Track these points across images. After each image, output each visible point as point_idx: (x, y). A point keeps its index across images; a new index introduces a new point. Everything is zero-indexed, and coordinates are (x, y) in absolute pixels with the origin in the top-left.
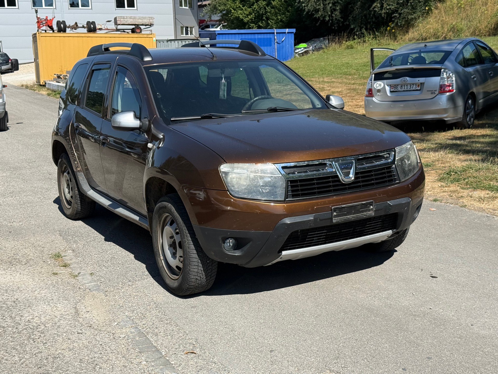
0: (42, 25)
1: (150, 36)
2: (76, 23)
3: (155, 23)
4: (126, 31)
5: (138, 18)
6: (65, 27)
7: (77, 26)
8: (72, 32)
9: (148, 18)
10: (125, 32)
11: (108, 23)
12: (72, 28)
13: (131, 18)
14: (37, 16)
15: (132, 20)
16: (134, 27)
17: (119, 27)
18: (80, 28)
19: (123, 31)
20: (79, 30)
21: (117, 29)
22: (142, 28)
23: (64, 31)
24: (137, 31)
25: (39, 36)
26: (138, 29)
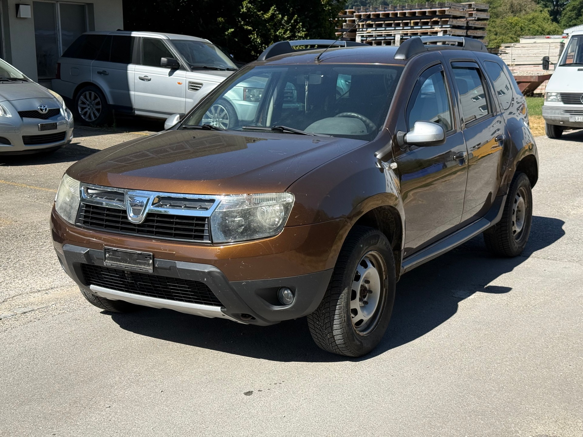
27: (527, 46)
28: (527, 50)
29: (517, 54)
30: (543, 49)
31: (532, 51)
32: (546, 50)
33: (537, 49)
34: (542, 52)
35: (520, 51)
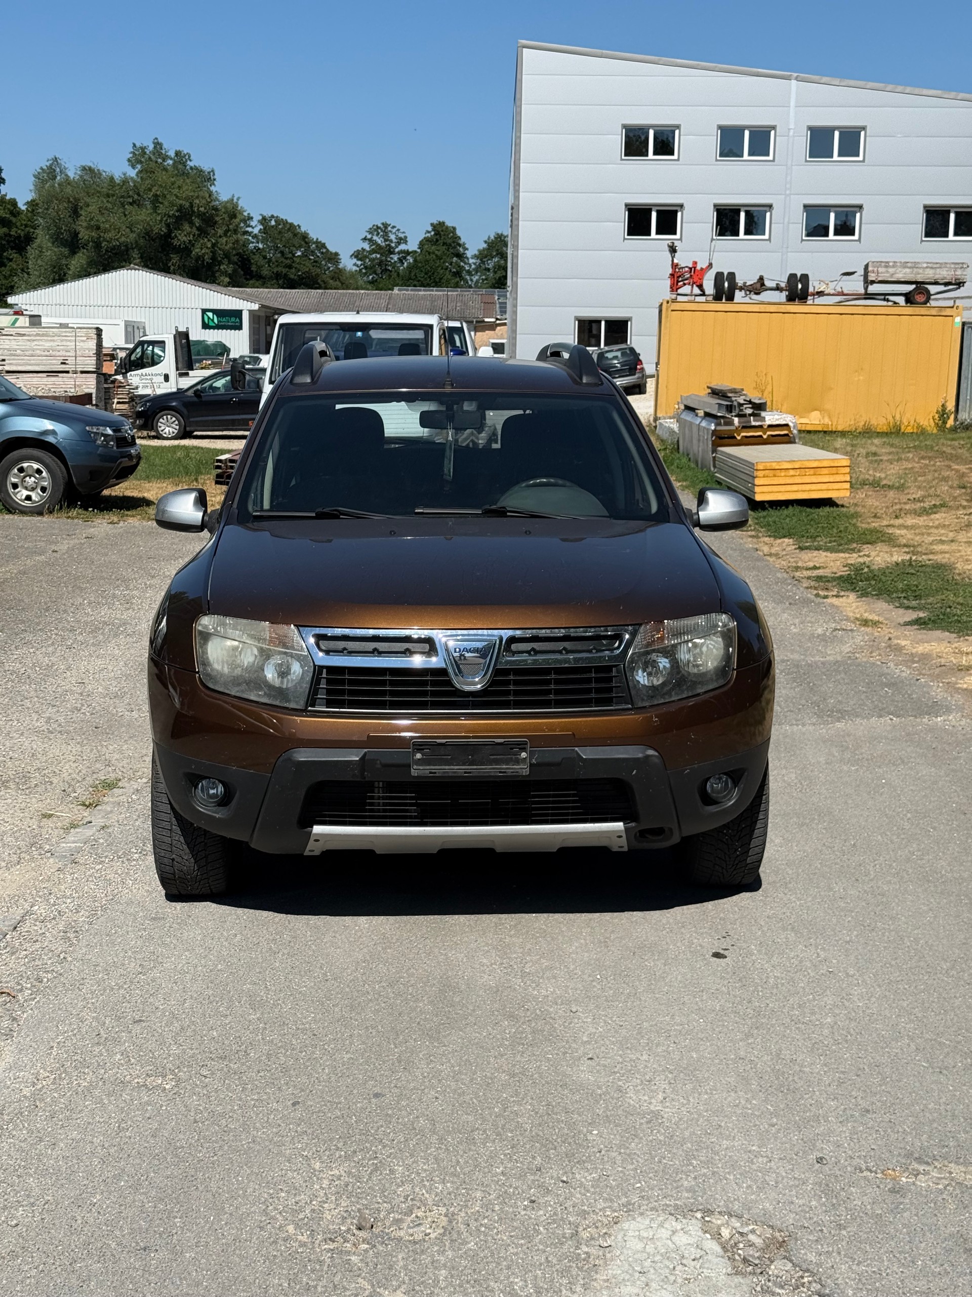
0: (681, 283)
1: (948, 312)
2: (761, 279)
3: (967, 278)
4: (891, 298)
5: (925, 265)
6: (733, 287)
7: (763, 284)
8: (747, 300)
9: (953, 266)
10: (888, 300)
11: (845, 277)
12: (750, 292)
13: (904, 265)
14: (673, 261)
15: (908, 270)
16: (910, 288)
17: (872, 289)
18: (768, 292)
19: (885, 296)
20: (766, 296)
21: (866, 294)
22: (932, 292)
23: (730, 298)
24: (918, 300)
25: (667, 309)
26: (920, 293)
27: (27, 333)
28: (29, 340)
29: (9, 350)
30: (62, 341)
31: (41, 343)
32: (68, 343)
33: (51, 341)
34: (62, 347)
35: (14, 343)
